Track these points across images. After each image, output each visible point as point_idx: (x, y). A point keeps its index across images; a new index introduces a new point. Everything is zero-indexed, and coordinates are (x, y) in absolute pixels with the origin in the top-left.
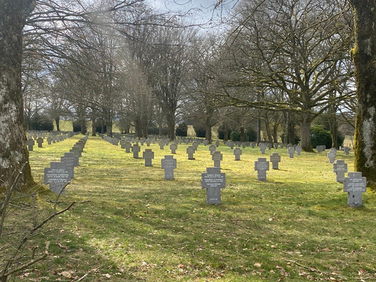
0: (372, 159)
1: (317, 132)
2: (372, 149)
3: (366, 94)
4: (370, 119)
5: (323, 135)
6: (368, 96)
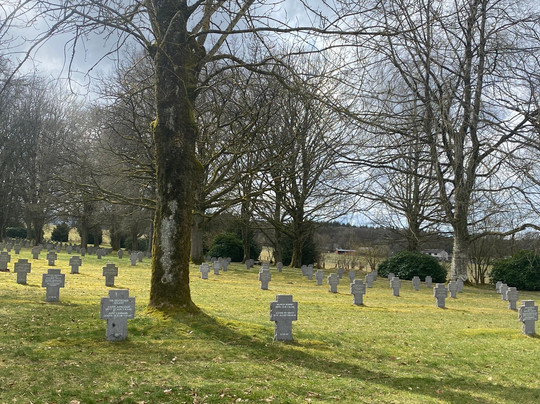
0: (170, 272)
1: (228, 241)
2: (172, 257)
3: (167, 182)
4: (171, 217)
5: (234, 246)
6: (169, 185)
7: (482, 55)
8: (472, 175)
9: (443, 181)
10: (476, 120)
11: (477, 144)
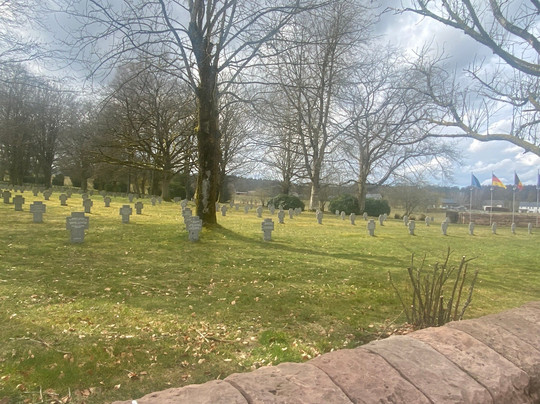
0: (207, 207)
1: (175, 187)
2: (208, 200)
4: (208, 179)
5: (179, 190)
7: (330, 85)
8: (322, 152)
9: (306, 155)
10: (326, 121)
11: (326, 136)
